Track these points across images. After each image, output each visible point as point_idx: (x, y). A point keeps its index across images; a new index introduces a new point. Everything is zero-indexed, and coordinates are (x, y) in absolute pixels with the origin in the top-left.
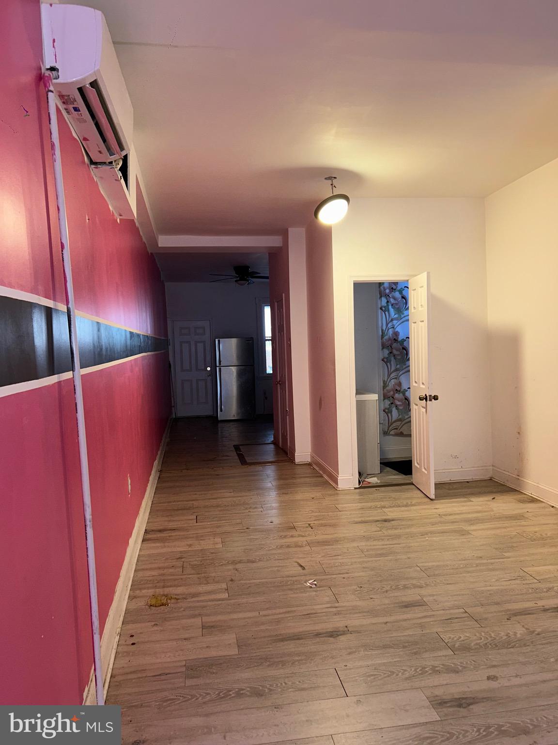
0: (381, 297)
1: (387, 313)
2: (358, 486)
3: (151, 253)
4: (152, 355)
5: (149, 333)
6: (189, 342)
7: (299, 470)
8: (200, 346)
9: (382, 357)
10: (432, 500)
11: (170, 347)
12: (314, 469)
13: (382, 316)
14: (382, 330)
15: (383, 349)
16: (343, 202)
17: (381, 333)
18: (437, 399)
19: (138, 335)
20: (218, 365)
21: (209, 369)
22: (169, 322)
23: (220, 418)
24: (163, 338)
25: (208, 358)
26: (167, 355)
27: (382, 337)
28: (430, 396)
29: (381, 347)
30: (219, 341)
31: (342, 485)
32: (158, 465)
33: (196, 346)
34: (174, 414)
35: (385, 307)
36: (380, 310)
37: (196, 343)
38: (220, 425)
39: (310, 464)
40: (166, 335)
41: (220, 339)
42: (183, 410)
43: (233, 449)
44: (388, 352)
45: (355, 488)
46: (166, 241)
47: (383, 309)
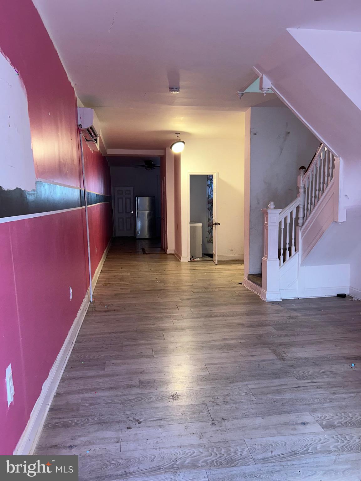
0: (208, 180)
1: (210, 187)
2: (190, 261)
3: (104, 156)
4: (105, 204)
5: (103, 193)
6: (122, 198)
7: (168, 256)
8: (128, 200)
9: (208, 208)
10: (216, 265)
11: (112, 201)
12: (175, 256)
13: (208, 188)
14: (208, 195)
15: (208, 204)
16: (182, 143)
17: (207, 197)
18: (220, 225)
19: (99, 195)
20: (137, 210)
21: (132, 212)
22: (112, 188)
23: (137, 237)
24: (109, 196)
25: (132, 207)
26: (111, 204)
27: (208, 198)
28: (217, 223)
29: (207, 203)
30: (137, 198)
31: (182, 260)
32: (106, 253)
33: (126, 200)
34: (114, 236)
35: (209, 184)
36: (207, 186)
37: (126, 198)
38: (137, 241)
39: (174, 254)
40: (110, 194)
41: (138, 197)
42: (118, 233)
43: (141, 249)
44: (211, 205)
45: (188, 262)
46: (111, 152)
47: (209, 185)
